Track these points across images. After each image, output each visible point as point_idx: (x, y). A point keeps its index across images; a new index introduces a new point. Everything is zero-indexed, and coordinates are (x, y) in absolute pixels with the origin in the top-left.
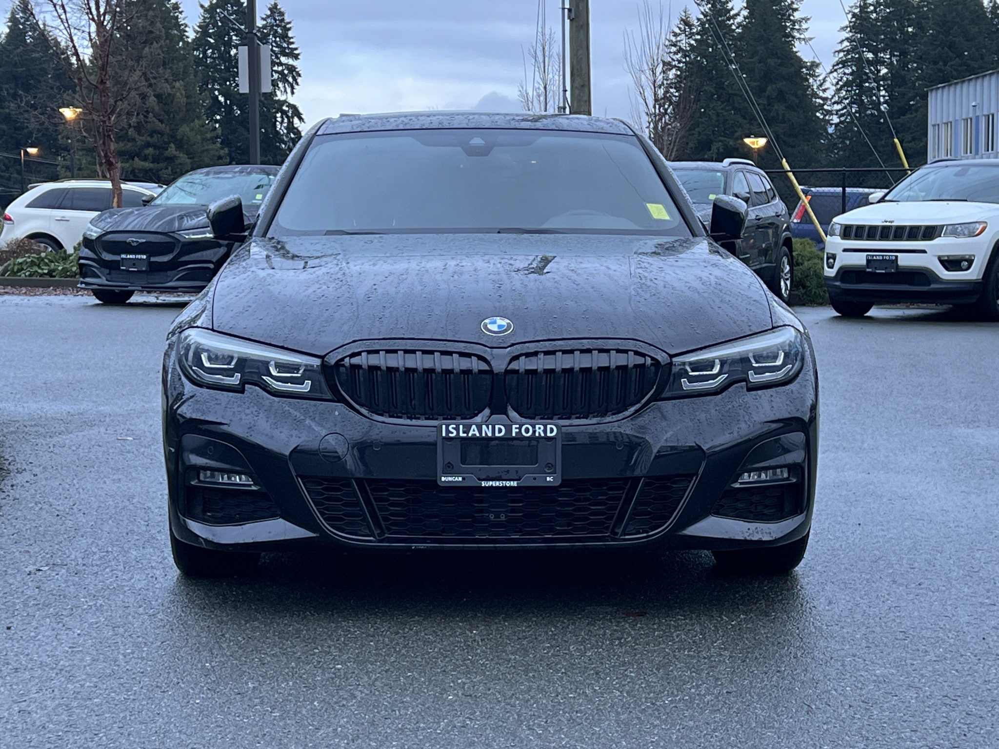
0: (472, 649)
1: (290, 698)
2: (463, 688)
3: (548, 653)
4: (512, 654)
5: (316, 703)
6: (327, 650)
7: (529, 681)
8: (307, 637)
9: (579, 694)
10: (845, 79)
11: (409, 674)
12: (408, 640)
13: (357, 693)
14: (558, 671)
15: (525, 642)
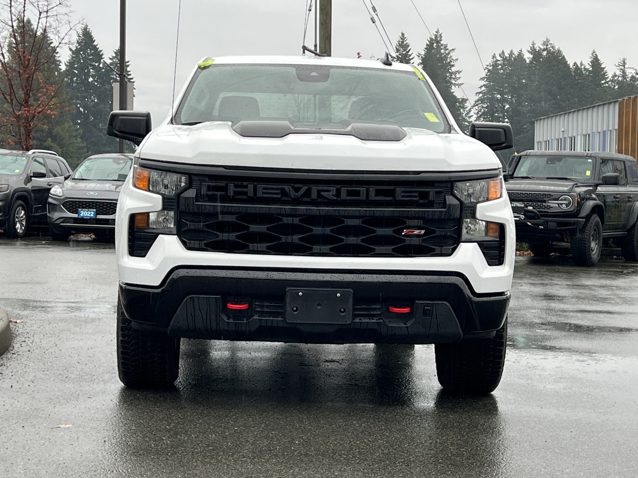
0: (303, 422)
1: (216, 441)
2: (303, 439)
3: (342, 424)
4: (324, 424)
5: (229, 444)
6: (228, 421)
7: (335, 436)
8: (215, 416)
9: (362, 442)
10: (483, 111)
11: (273, 432)
12: (269, 418)
13: (249, 440)
14: (349, 432)
15: (329, 419)
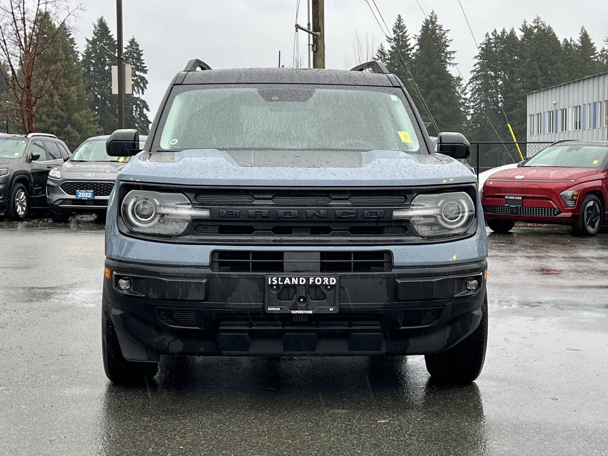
0: (262, 436)
3: (308, 438)
6: (174, 437)
8: (161, 429)
10: (477, 87)
12: (223, 431)
15: (294, 432)
